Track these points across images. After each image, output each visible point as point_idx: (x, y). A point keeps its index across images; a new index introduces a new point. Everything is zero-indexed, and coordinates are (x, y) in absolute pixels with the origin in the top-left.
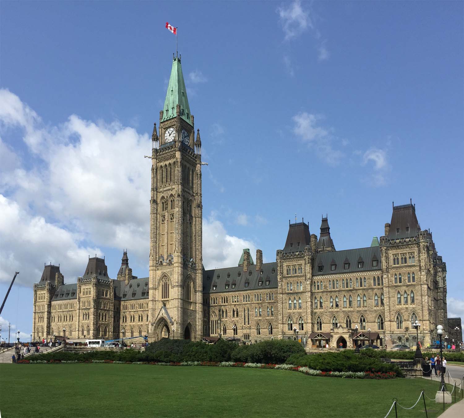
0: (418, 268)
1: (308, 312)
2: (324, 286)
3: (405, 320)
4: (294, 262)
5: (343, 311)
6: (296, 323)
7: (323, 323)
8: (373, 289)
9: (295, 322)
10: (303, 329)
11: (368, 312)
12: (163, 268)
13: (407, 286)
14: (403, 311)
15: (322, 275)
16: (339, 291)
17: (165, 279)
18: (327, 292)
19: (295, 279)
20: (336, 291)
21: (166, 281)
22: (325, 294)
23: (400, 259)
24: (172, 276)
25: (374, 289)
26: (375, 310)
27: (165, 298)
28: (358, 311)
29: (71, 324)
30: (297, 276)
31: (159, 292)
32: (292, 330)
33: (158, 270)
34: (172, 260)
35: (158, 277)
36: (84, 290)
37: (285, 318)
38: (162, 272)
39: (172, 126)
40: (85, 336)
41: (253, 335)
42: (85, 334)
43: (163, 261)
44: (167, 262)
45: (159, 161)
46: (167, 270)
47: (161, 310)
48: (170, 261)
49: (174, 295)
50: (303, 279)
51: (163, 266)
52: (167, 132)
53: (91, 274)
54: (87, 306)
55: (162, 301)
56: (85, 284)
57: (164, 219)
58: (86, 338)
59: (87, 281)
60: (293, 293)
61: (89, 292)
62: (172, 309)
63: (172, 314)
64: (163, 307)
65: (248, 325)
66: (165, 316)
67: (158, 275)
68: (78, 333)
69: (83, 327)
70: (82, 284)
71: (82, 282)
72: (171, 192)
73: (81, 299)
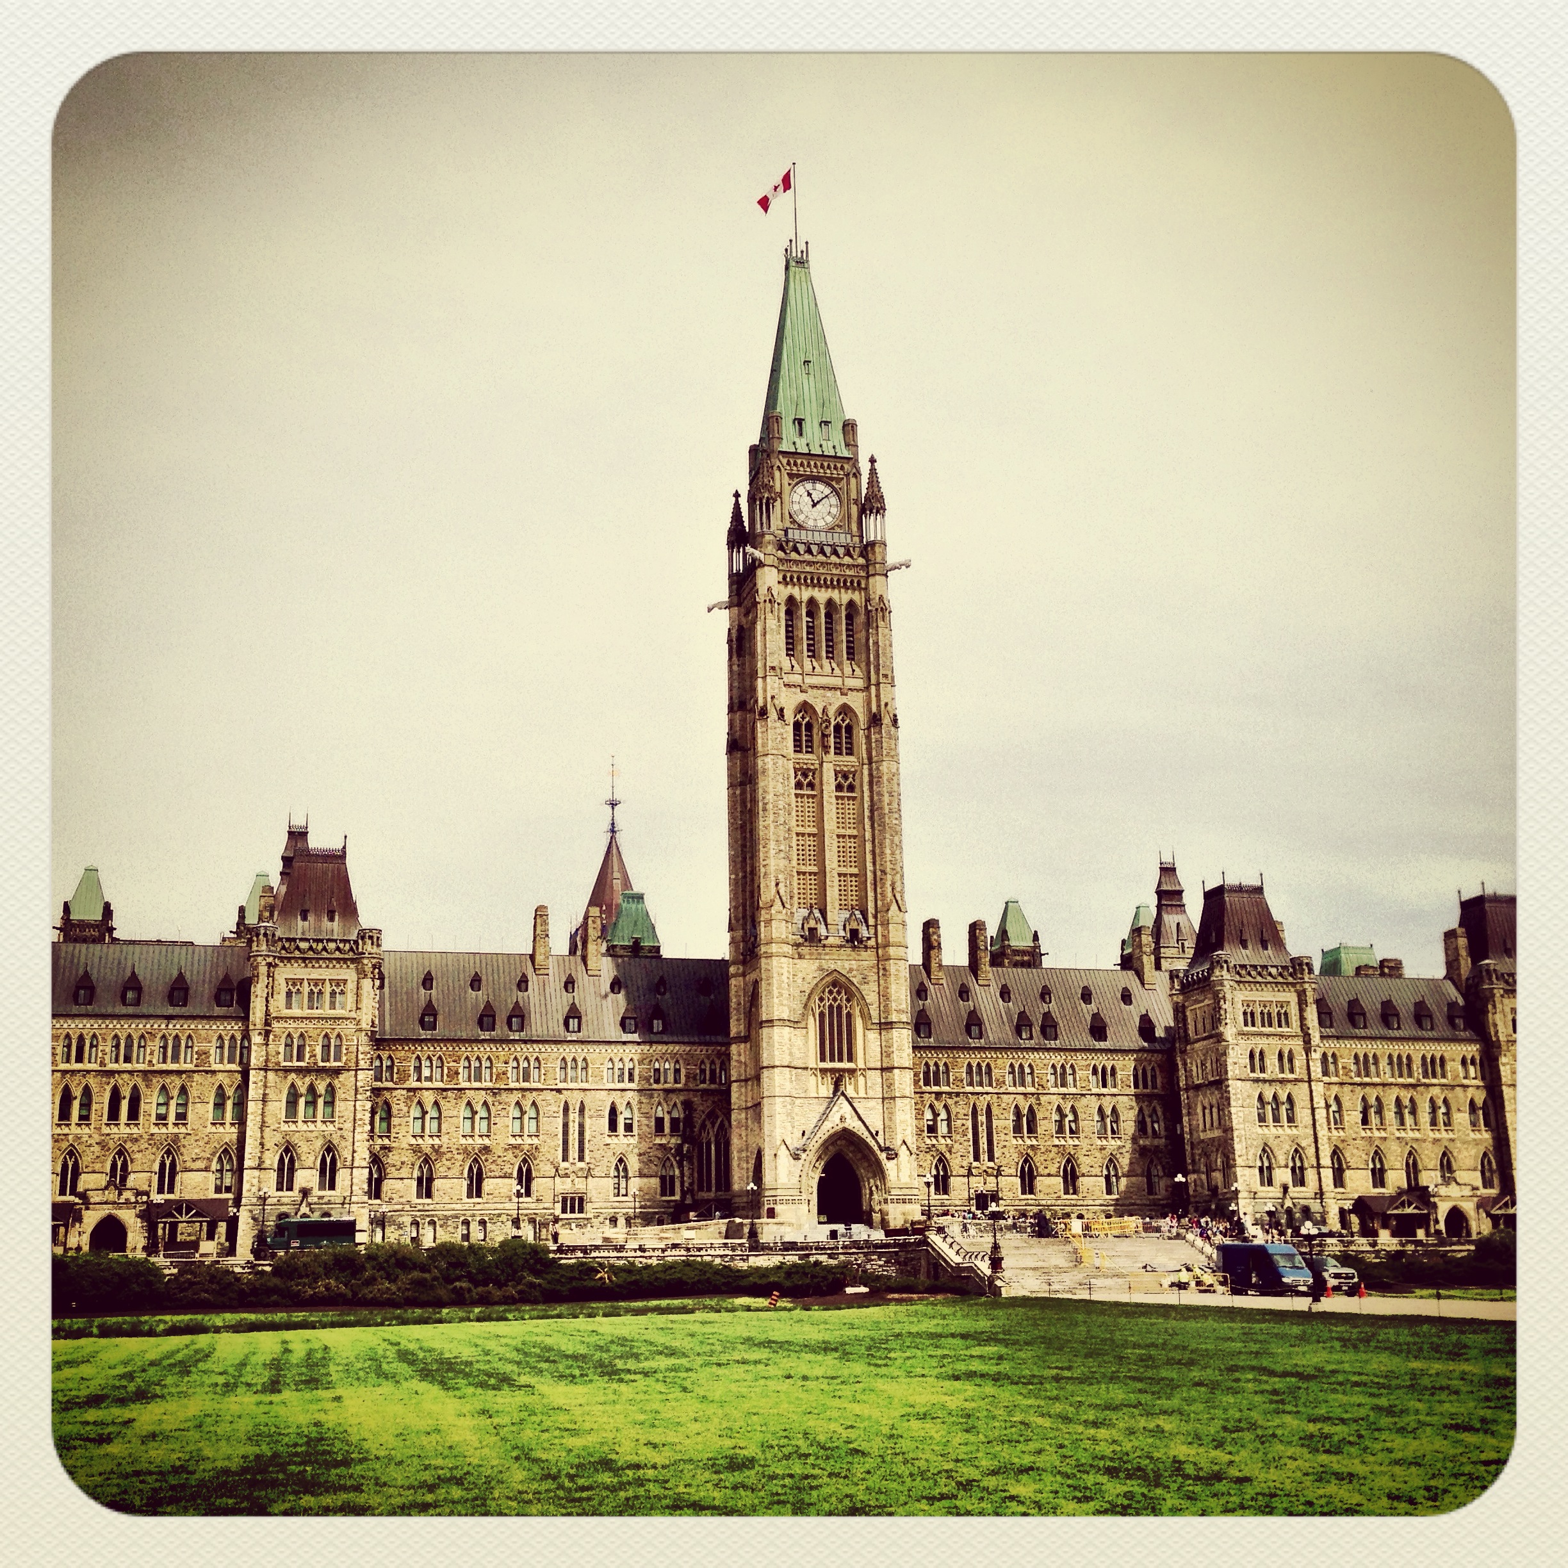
1: (1320, 1135)
2: (1344, 1068)
4: (1264, 993)
5: (1398, 1138)
6: (1286, 1166)
7: (1349, 1168)
8: (1465, 1087)
9: (1283, 1163)
10: (1302, 1184)
11: (1459, 1144)
12: (826, 954)
15: (1338, 1038)
16: (1384, 1085)
17: (831, 992)
18: (1351, 1084)
19: (1275, 1041)
20: (1374, 1085)
21: (835, 999)
22: (1347, 1088)
24: (866, 986)
25: (1468, 1086)
26: (1475, 1140)
27: (832, 1060)
28: (1437, 1141)
29: (176, 1135)
30: (1281, 1036)
31: (806, 1036)
32: (1270, 1183)
33: (800, 957)
34: (864, 932)
35: (800, 981)
36: (294, 984)
37: (1252, 1151)
38: (821, 969)
39: (827, 481)
40: (305, 1192)
41: (1011, 1195)
42: (304, 1185)
43: (822, 931)
44: (842, 933)
45: (784, 578)
46: (847, 965)
47: (831, 1101)
48: (854, 933)
49: (886, 1053)
50: (1297, 1045)
51: (824, 946)
52: (800, 490)
53: (332, 919)
54: (319, 1057)
55: (821, 1070)
56: (304, 959)
57: (806, 780)
58: (315, 1200)
59: (325, 949)
60: (1271, 1082)
61: (327, 996)
62: (872, 1103)
63: (875, 1120)
64: (843, 1094)
65: (991, 1164)
66: (853, 1124)
67: (800, 975)
68: (255, 1181)
69: (287, 1150)
70: (289, 959)
71: (289, 951)
72: (844, 700)
73: (275, 1024)
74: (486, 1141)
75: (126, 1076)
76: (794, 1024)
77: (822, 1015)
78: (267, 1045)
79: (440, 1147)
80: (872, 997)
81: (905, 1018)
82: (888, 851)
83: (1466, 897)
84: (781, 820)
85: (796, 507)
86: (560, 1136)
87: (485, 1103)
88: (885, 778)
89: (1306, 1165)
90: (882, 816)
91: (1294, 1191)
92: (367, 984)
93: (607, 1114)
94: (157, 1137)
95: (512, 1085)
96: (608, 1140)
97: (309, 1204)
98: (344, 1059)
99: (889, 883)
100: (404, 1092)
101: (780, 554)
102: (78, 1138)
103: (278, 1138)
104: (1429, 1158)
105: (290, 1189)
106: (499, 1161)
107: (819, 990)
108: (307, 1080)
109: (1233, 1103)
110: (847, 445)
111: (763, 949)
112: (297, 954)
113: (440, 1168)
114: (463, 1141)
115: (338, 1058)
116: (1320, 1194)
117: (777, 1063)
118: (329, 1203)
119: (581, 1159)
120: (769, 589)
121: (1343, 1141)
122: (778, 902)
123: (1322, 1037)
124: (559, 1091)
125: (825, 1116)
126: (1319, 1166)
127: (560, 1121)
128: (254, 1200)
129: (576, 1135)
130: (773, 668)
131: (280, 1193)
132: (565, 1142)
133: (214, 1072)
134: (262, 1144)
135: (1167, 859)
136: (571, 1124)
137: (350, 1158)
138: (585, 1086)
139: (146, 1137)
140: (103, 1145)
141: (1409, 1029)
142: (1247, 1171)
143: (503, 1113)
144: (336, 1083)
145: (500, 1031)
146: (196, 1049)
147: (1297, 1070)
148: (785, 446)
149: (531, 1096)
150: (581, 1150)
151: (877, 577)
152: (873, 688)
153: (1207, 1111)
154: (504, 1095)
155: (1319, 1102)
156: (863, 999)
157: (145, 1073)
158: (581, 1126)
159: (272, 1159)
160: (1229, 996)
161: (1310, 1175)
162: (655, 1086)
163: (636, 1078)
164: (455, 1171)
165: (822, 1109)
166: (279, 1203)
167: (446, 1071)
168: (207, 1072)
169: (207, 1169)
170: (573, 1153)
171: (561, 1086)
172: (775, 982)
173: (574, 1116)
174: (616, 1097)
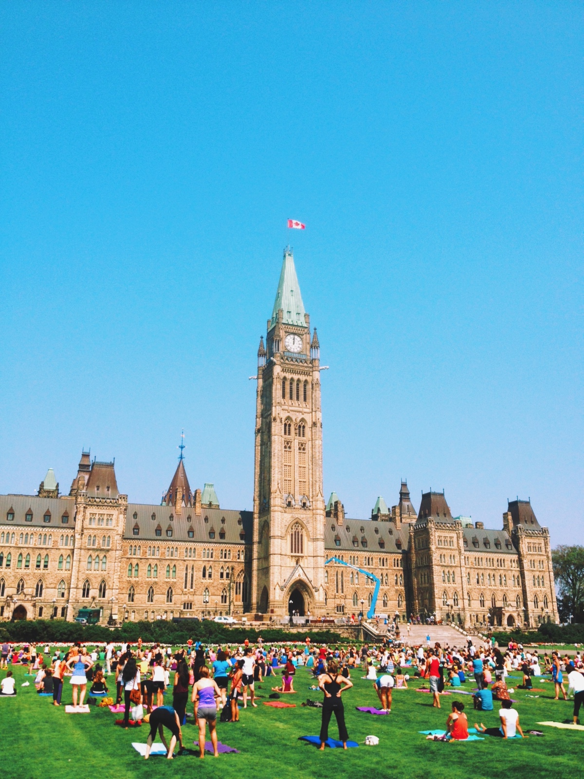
0: (545, 557)
1: (464, 587)
2: (471, 562)
3: (540, 601)
4: (445, 533)
5: (489, 589)
7: (473, 599)
9: (451, 597)
11: (509, 591)
12: (294, 512)
13: (540, 571)
14: (538, 593)
15: (469, 551)
16: (485, 569)
17: (295, 526)
18: (473, 568)
19: (449, 551)
20: (481, 569)
21: (297, 529)
22: (473, 570)
23: (532, 548)
24: (308, 524)
25: (512, 570)
26: (515, 590)
27: (295, 552)
28: (502, 590)
30: (451, 549)
31: (286, 542)
32: (446, 605)
33: (285, 512)
34: (308, 504)
35: (285, 521)
36: (93, 515)
37: (441, 592)
38: (292, 517)
39: (299, 335)
40: (94, 598)
41: (349, 606)
42: (93, 595)
43: (293, 503)
44: (300, 504)
45: (283, 369)
46: (302, 516)
47: (295, 569)
48: (304, 504)
49: (315, 550)
50: (456, 553)
51: (294, 508)
52: (289, 337)
53: (108, 490)
54: (101, 545)
55: (292, 556)
56: (97, 506)
57: (288, 445)
58: (97, 601)
59: (106, 502)
60: (447, 566)
61: (105, 521)
62: (309, 570)
63: (311, 577)
64: (300, 565)
65: (343, 594)
66: (303, 578)
67: (285, 519)
68: (75, 593)
69: (87, 581)
70: (92, 505)
71: (91, 502)
72: (303, 416)
73: (85, 531)
74: (156, 580)
75: (25, 549)
76: (282, 538)
77: (292, 535)
78: (82, 539)
79: (138, 581)
80: (310, 529)
81: (322, 537)
82: (318, 474)
83: (511, 500)
84: (280, 460)
85: (287, 344)
86: (184, 578)
87: (156, 565)
88: (317, 447)
89: (459, 598)
90: (316, 460)
91: (455, 608)
92: (121, 516)
93: (202, 570)
94: (36, 574)
95: (167, 558)
96: (203, 581)
97: (95, 603)
98: (111, 545)
99: (318, 486)
100: (125, 559)
101: (282, 360)
102: (5, 573)
103: (84, 576)
104: (499, 597)
105: (87, 597)
106: (161, 588)
107: (291, 525)
108: (97, 554)
109: (434, 574)
110: (306, 322)
111: (272, 508)
112: (95, 503)
113: (137, 590)
114: (147, 579)
115: (108, 545)
116: (464, 609)
117: (276, 553)
118: (103, 603)
119: (192, 588)
120: (278, 373)
121: (471, 589)
122: (278, 491)
123: (465, 551)
124: (184, 560)
125: (293, 574)
126: (463, 599)
127: (185, 572)
128: (74, 601)
129: (190, 578)
130: (278, 403)
131: (83, 598)
132: (186, 581)
133: (59, 549)
134: (78, 579)
135: (404, 481)
136: (188, 574)
137: (111, 585)
138: (194, 559)
139: (32, 574)
140: (15, 577)
141: (493, 548)
142: (439, 600)
143: (163, 569)
144: (107, 555)
145: (164, 536)
146: (53, 540)
147: (456, 562)
148: (284, 321)
149: (174, 563)
150: (192, 584)
151: (316, 372)
152: (314, 413)
153: (423, 577)
154: (164, 561)
155: (464, 575)
156: (307, 529)
157: (33, 548)
158: (192, 575)
159: (81, 585)
160: (433, 534)
161: (460, 602)
162: (221, 560)
163: (214, 556)
164: (143, 592)
165: (291, 571)
166: (83, 602)
167: (142, 551)
168: (57, 549)
169: (55, 588)
170: (189, 585)
171: (186, 558)
172: (276, 521)
173: (190, 571)
174: (206, 564)
